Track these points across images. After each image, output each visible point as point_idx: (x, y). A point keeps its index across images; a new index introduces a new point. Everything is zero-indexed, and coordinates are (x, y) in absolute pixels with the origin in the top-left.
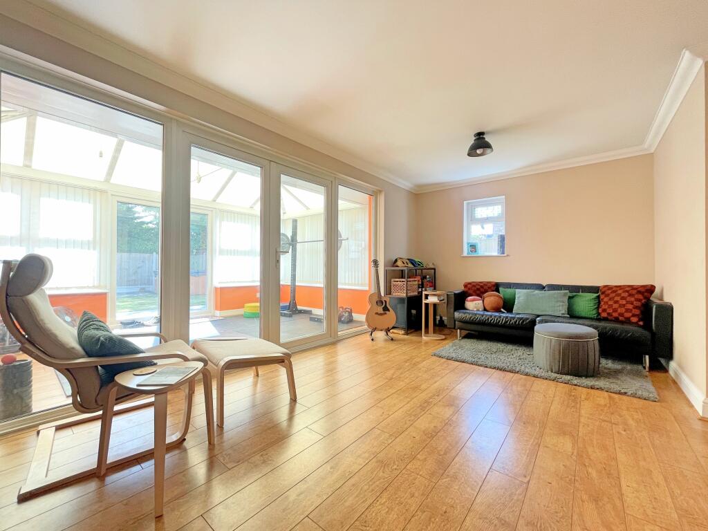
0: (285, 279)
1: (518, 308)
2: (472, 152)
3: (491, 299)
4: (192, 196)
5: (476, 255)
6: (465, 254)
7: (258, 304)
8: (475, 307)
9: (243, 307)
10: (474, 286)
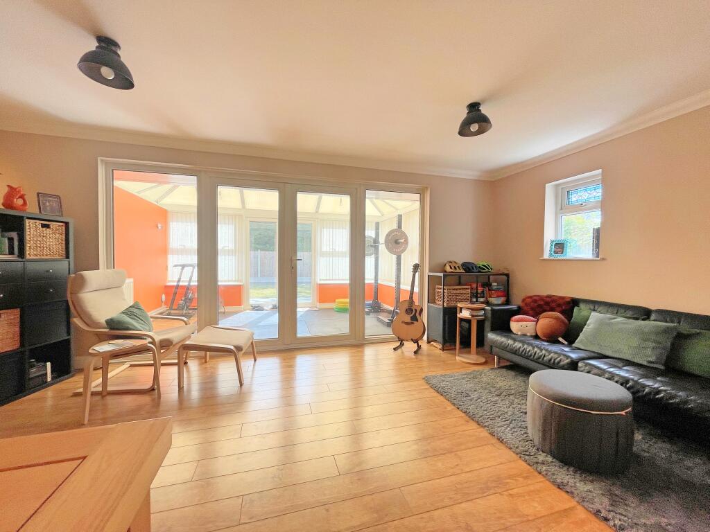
0: (369, 278)
1: (581, 342)
2: (464, 131)
3: (547, 321)
4: (299, 209)
5: (565, 258)
6: (546, 256)
7: (348, 300)
8: (520, 330)
9: (334, 301)
10: (535, 301)
